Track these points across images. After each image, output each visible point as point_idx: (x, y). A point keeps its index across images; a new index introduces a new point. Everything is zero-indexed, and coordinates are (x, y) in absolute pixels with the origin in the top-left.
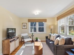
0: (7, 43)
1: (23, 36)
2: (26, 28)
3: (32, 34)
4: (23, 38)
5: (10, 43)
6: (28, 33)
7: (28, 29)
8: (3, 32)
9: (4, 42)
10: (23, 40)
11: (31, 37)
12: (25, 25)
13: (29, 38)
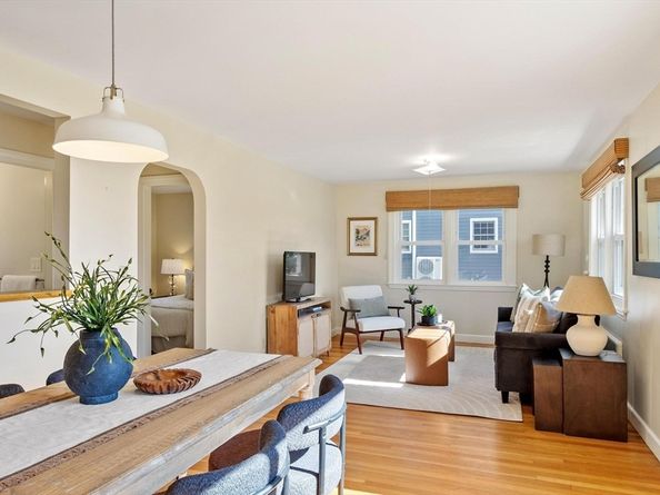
0: (286, 317)
1: (351, 302)
2: (374, 254)
3: (412, 290)
4: (352, 311)
5: (298, 321)
6: (386, 286)
7: (386, 257)
8: (270, 266)
9: (273, 312)
10: (351, 324)
11: (399, 308)
12: (368, 234)
13: (388, 315)
